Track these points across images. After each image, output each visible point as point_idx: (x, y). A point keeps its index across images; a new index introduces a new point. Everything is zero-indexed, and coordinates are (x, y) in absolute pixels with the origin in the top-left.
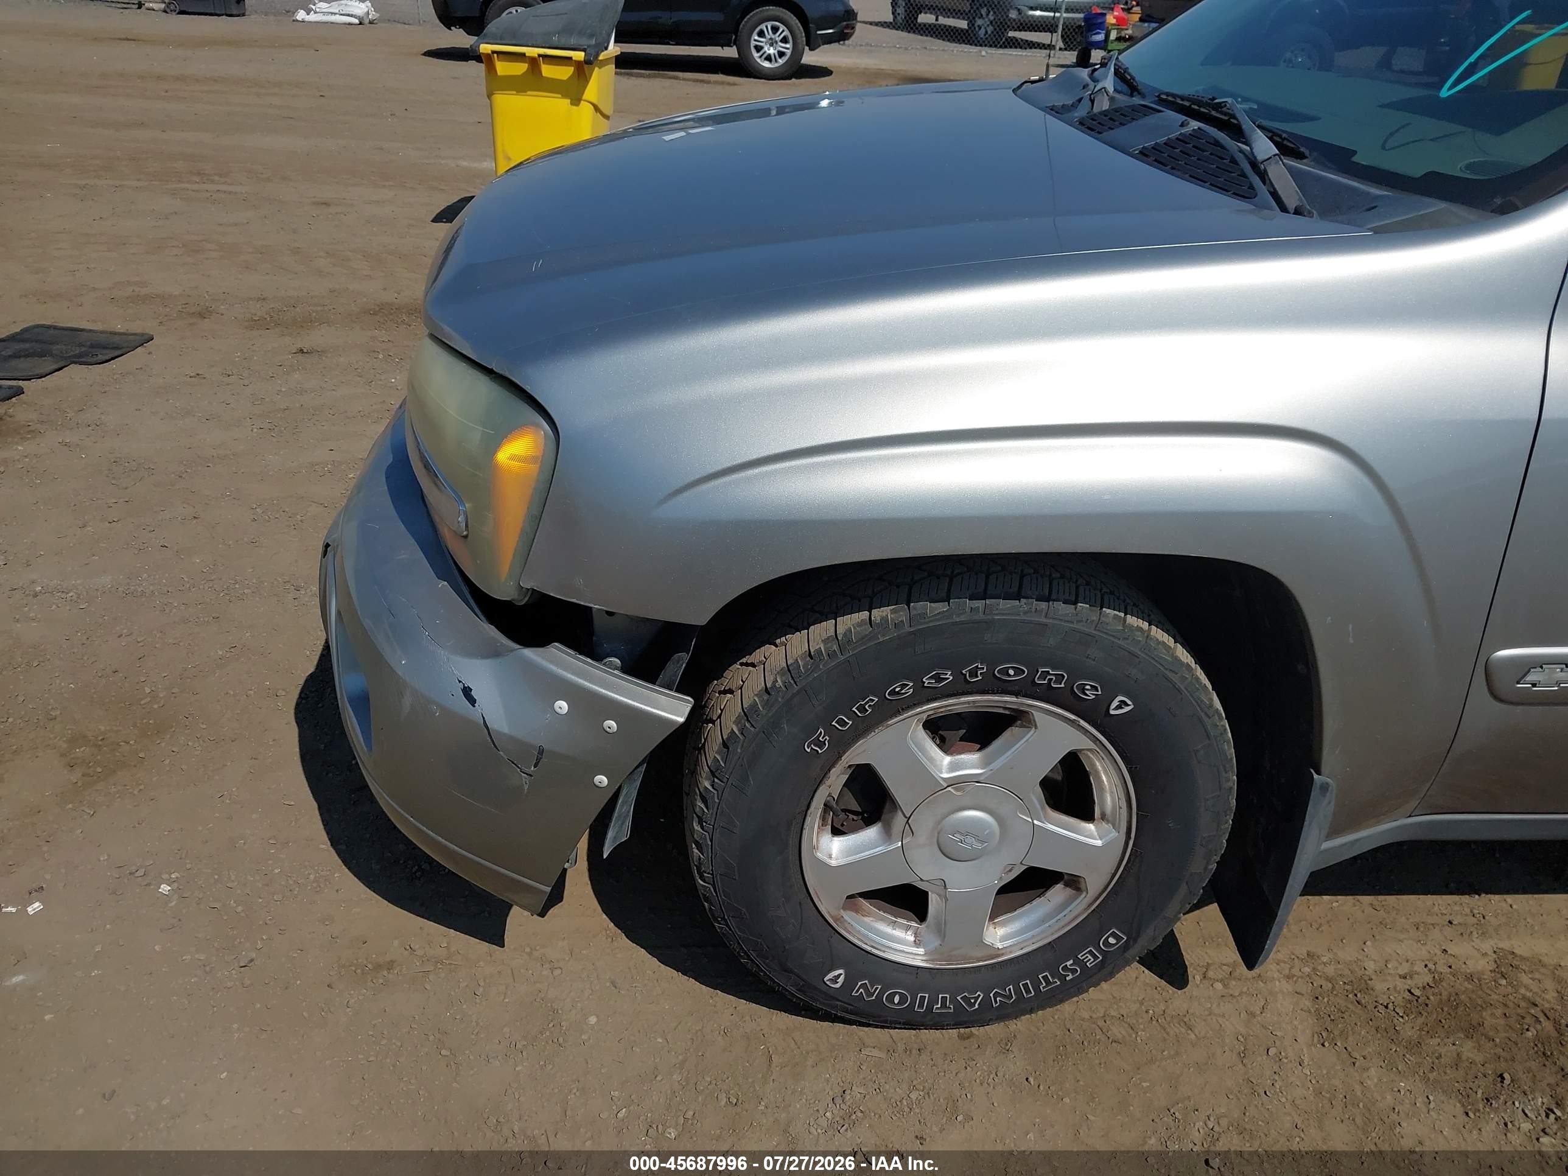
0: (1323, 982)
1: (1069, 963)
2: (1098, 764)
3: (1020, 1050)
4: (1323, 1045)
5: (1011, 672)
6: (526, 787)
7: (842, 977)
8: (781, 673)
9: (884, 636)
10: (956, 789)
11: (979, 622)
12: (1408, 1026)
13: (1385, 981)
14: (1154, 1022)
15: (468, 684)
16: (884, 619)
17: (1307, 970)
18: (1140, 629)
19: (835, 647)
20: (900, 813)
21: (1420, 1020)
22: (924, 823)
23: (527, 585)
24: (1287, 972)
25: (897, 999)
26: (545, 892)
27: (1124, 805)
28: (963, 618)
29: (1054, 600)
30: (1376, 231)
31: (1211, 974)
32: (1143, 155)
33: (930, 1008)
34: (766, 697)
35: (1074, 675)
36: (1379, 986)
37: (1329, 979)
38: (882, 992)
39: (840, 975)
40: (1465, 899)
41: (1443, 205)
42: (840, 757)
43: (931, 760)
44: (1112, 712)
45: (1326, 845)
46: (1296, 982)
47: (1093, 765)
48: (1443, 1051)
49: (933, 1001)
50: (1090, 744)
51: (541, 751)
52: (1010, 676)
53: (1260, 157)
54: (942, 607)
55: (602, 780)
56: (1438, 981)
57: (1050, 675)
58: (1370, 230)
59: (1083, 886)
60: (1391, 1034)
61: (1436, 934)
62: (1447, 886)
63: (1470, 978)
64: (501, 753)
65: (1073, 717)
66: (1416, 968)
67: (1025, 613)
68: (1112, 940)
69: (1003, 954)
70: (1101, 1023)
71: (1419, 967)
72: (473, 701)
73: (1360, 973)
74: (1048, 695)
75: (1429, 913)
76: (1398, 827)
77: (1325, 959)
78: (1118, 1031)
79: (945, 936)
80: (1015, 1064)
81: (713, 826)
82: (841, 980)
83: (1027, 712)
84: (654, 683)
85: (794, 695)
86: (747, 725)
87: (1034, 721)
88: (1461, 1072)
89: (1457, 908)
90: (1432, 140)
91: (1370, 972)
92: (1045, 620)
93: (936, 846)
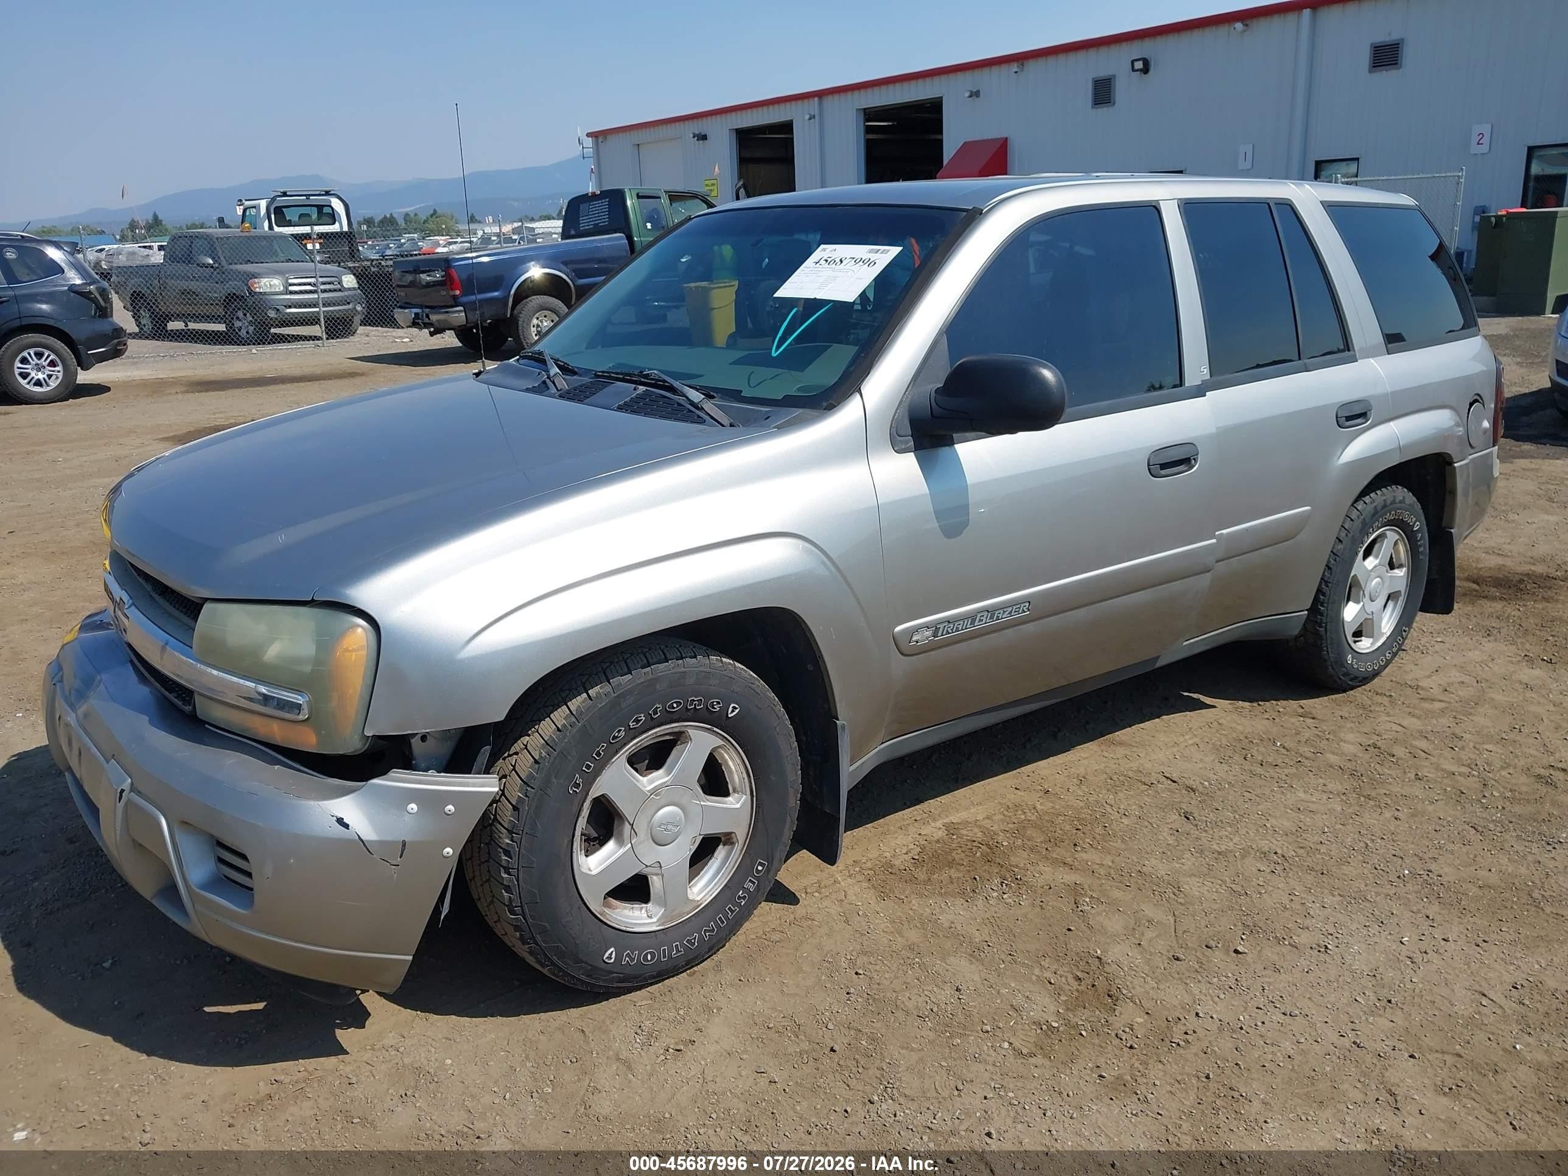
0: (869, 872)
1: (740, 893)
2: (726, 755)
3: (727, 968)
4: (884, 900)
5: (675, 705)
6: (395, 875)
7: (614, 953)
8: (543, 747)
9: (600, 703)
10: (656, 795)
11: (651, 680)
12: (920, 874)
13: (899, 859)
14: (792, 925)
15: (340, 815)
16: (598, 693)
17: (857, 869)
18: (730, 664)
19: (574, 719)
20: (627, 823)
21: (925, 869)
22: (641, 826)
23: (369, 733)
24: (848, 874)
25: (649, 957)
26: (409, 961)
27: (745, 775)
28: (642, 680)
29: (685, 658)
30: (779, 427)
31: (809, 891)
32: (620, 409)
33: (670, 956)
34: (537, 766)
35: (707, 699)
36: (897, 863)
37: (870, 869)
38: (639, 956)
39: (612, 952)
40: (917, 807)
41: (801, 410)
42: (588, 794)
43: (638, 781)
44: (730, 716)
45: (851, 768)
46: (855, 877)
47: (723, 757)
48: (942, 878)
49: (671, 950)
50: (721, 742)
51: (404, 844)
52: (674, 708)
53: (696, 401)
54: (628, 677)
55: (448, 851)
56: (923, 848)
57: (696, 702)
58: (775, 427)
59: (735, 840)
60: (913, 880)
61: (912, 829)
62: (905, 804)
63: (938, 841)
64: (375, 856)
65: (709, 727)
66: (910, 847)
67: (673, 668)
68: (760, 868)
69: (701, 904)
70: (764, 937)
71: (912, 846)
72: (347, 826)
73: (884, 860)
74: (696, 716)
75: (904, 820)
76: (879, 751)
77: (864, 861)
78: (776, 937)
79: (666, 903)
80: (729, 975)
81: (518, 869)
82: (613, 956)
83: (684, 732)
84: (470, 773)
85: (555, 758)
86: (528, 789)
87: (690, 736)
88: (955, 884)
89: (915, 812)
90: (771, 379)
91: (889, 858)
92: (684, 669)
93: (651, 840)
